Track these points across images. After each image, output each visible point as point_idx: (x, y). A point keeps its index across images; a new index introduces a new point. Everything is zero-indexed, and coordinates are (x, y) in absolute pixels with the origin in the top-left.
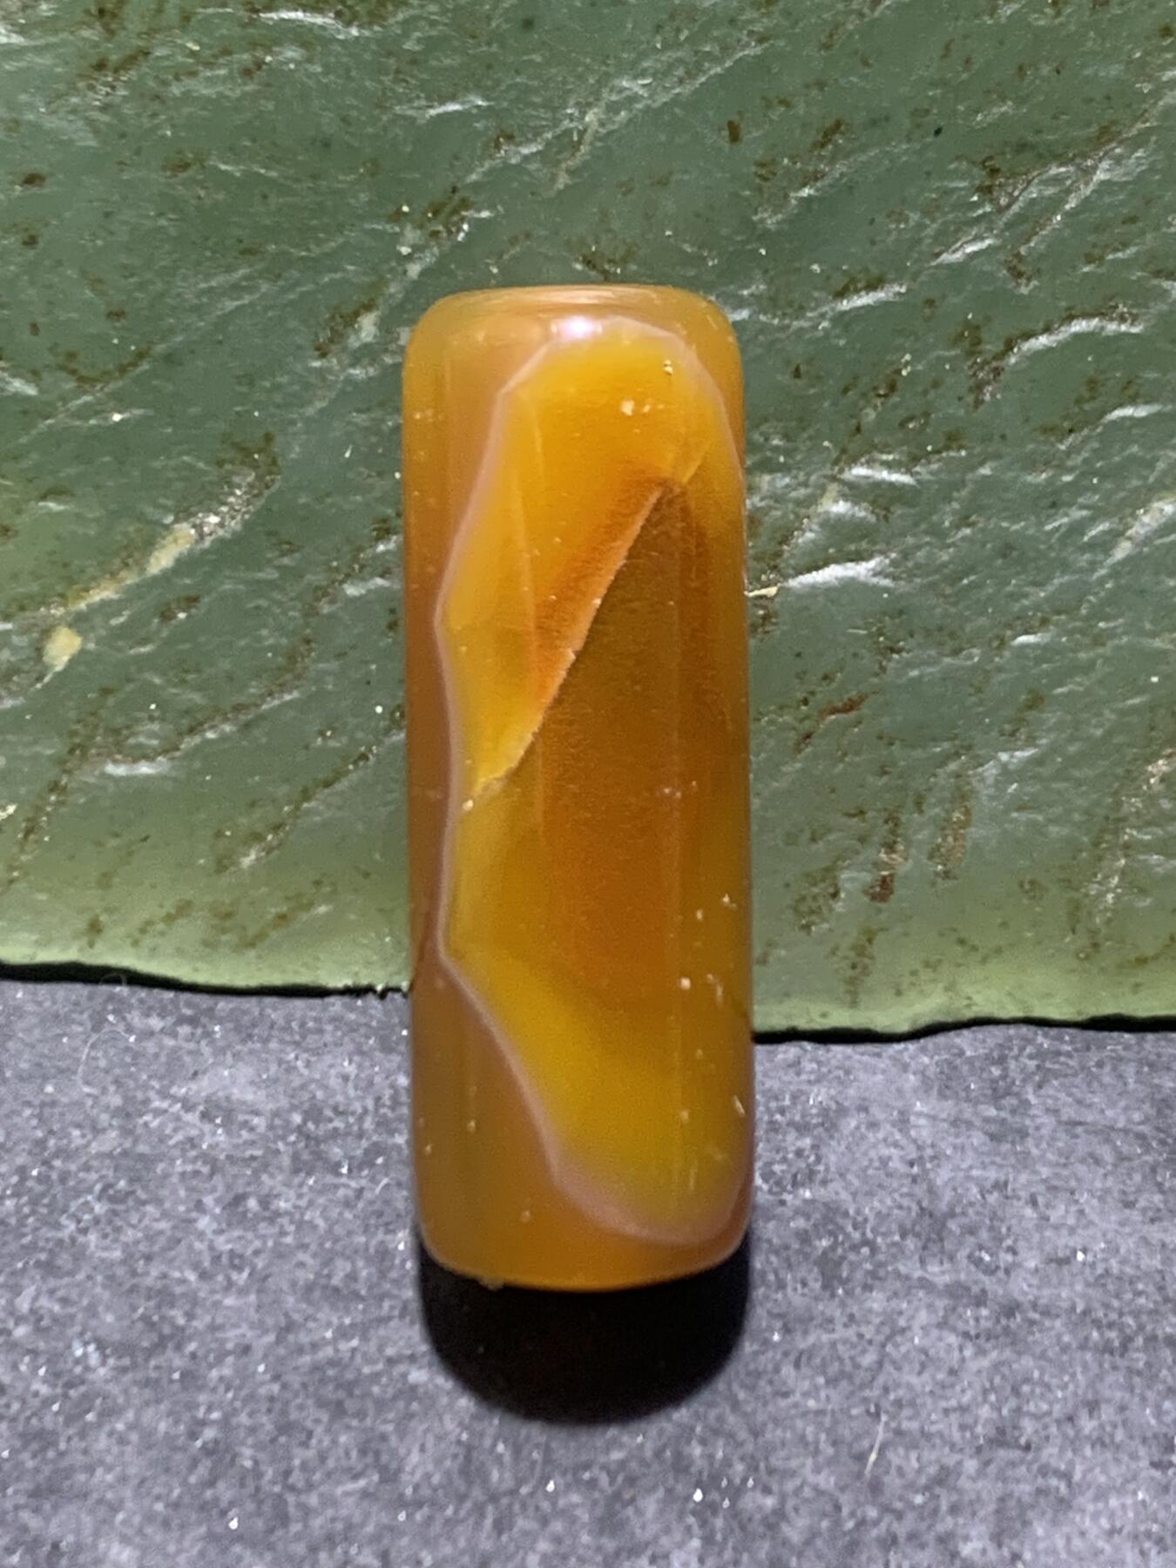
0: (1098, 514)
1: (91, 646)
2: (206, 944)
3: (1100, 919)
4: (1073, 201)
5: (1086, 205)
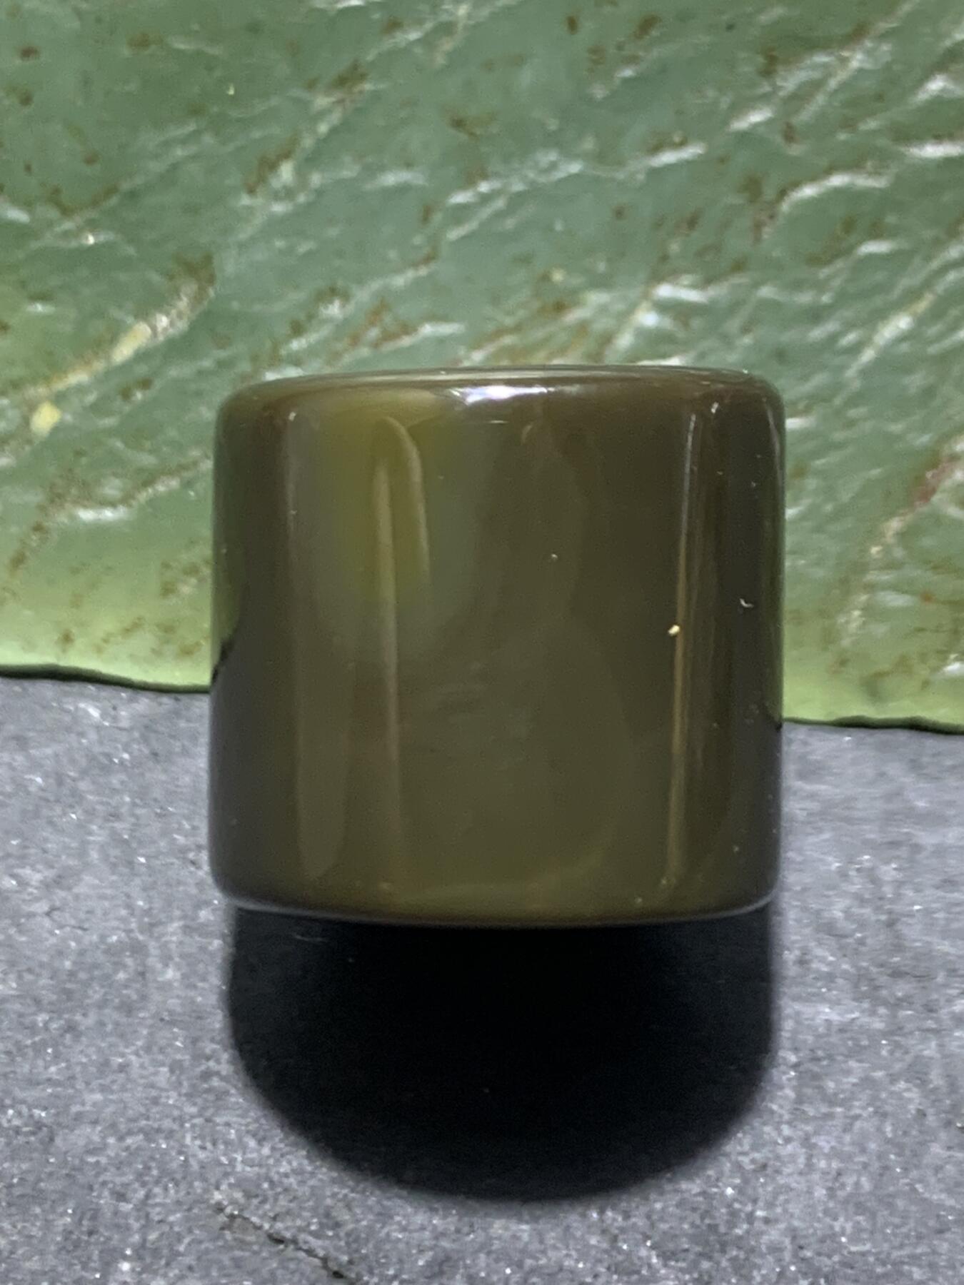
0: (849, 326)
1: (68, 418)
2: (153, 651)
3: (846, 642)
4: (833, 83)
5: (843, 86)
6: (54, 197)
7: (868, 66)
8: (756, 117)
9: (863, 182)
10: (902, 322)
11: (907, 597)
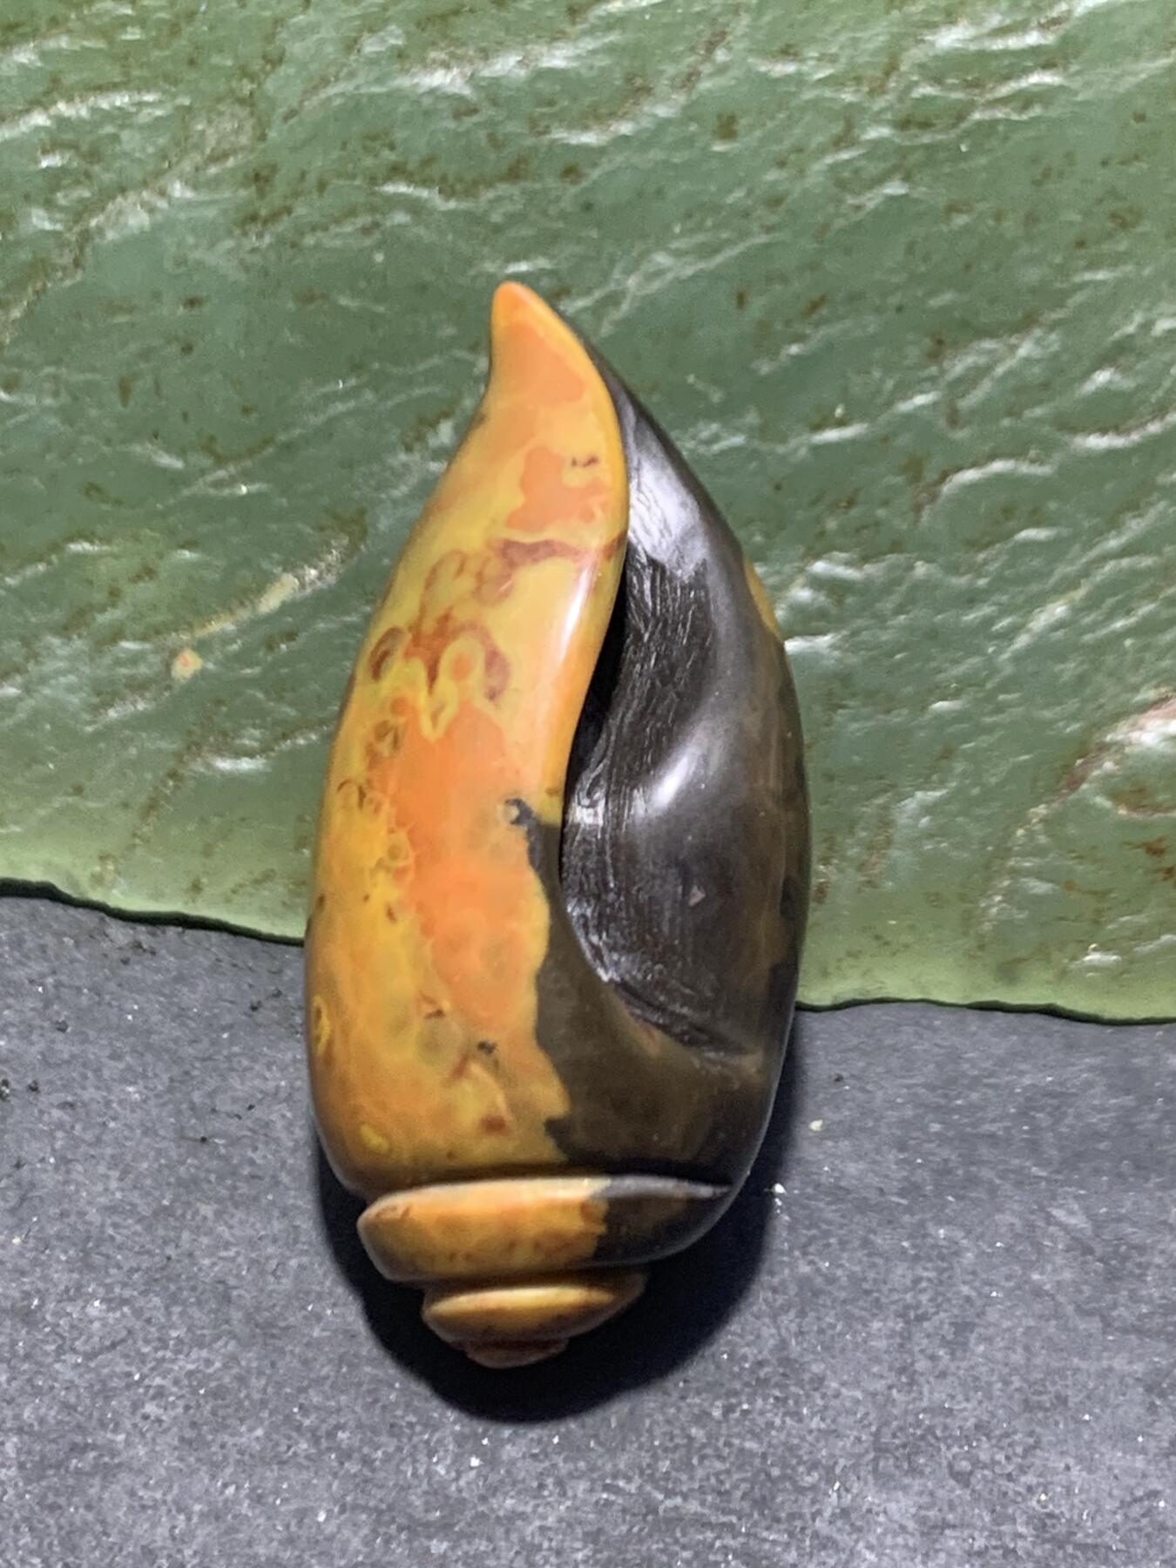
0: (1004, 611)
1: (210, 666)
2: (284, 904)
3: (987, 927)
4: (1000, 370)
5: (1010, 373)
6: (208, 446)
7: (1037, 353)
8: (920, 400)
9: (1025, 468)
10: (1058, 609)
11: (1050, 885)
